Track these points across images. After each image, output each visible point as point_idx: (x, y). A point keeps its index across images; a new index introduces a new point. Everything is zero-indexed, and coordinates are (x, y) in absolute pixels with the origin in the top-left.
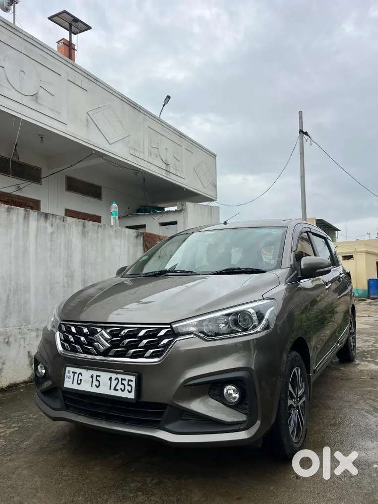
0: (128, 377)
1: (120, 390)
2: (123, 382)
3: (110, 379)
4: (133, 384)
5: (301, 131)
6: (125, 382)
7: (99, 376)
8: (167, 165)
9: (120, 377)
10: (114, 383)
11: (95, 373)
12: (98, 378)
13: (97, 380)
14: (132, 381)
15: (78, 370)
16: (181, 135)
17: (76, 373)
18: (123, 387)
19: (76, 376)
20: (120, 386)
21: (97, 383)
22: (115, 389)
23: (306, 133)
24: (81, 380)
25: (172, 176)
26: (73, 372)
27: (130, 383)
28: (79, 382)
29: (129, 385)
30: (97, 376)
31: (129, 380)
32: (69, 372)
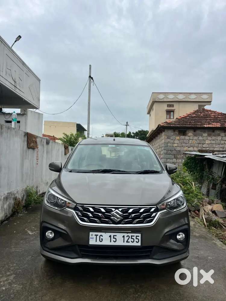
0: (135, 235)
1: (130, 242)
2: (133, 237)
3: (124, 237)
4: (140, 238)
5: (90, 77)
6: (134, 238)
7: (116, 236)
8: (15, 82)
9: (130, 235)
10: (126, 239)
11: (112, 234)
12: (115, 237)
13: (114, 238)
14: (139, 236)
15: (99, 234)
16: (24, 64)
17: (98, 235)
18: (132, 240)
19: (98, 237)
20: (130, 240)
21: (115, 240)
22: (127, 242)
23: (92, 78)
24: (102, 239)
25: (17, 90)
26: (95, 235)
27: (137, 238)
28: (101, 240)
29: (136, 239)
30: (114, 236)
31: (136, 236)
32: (92, 235)
